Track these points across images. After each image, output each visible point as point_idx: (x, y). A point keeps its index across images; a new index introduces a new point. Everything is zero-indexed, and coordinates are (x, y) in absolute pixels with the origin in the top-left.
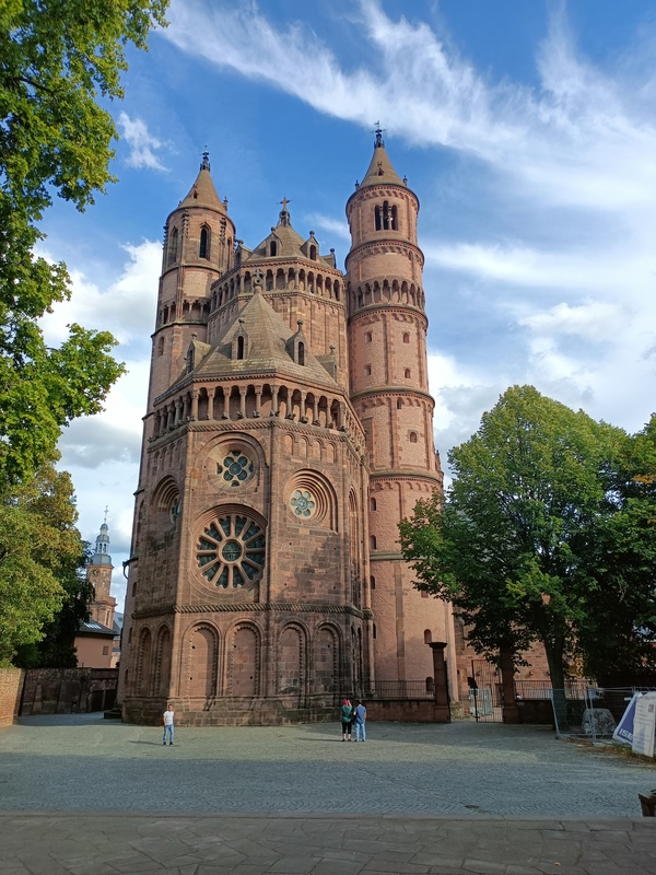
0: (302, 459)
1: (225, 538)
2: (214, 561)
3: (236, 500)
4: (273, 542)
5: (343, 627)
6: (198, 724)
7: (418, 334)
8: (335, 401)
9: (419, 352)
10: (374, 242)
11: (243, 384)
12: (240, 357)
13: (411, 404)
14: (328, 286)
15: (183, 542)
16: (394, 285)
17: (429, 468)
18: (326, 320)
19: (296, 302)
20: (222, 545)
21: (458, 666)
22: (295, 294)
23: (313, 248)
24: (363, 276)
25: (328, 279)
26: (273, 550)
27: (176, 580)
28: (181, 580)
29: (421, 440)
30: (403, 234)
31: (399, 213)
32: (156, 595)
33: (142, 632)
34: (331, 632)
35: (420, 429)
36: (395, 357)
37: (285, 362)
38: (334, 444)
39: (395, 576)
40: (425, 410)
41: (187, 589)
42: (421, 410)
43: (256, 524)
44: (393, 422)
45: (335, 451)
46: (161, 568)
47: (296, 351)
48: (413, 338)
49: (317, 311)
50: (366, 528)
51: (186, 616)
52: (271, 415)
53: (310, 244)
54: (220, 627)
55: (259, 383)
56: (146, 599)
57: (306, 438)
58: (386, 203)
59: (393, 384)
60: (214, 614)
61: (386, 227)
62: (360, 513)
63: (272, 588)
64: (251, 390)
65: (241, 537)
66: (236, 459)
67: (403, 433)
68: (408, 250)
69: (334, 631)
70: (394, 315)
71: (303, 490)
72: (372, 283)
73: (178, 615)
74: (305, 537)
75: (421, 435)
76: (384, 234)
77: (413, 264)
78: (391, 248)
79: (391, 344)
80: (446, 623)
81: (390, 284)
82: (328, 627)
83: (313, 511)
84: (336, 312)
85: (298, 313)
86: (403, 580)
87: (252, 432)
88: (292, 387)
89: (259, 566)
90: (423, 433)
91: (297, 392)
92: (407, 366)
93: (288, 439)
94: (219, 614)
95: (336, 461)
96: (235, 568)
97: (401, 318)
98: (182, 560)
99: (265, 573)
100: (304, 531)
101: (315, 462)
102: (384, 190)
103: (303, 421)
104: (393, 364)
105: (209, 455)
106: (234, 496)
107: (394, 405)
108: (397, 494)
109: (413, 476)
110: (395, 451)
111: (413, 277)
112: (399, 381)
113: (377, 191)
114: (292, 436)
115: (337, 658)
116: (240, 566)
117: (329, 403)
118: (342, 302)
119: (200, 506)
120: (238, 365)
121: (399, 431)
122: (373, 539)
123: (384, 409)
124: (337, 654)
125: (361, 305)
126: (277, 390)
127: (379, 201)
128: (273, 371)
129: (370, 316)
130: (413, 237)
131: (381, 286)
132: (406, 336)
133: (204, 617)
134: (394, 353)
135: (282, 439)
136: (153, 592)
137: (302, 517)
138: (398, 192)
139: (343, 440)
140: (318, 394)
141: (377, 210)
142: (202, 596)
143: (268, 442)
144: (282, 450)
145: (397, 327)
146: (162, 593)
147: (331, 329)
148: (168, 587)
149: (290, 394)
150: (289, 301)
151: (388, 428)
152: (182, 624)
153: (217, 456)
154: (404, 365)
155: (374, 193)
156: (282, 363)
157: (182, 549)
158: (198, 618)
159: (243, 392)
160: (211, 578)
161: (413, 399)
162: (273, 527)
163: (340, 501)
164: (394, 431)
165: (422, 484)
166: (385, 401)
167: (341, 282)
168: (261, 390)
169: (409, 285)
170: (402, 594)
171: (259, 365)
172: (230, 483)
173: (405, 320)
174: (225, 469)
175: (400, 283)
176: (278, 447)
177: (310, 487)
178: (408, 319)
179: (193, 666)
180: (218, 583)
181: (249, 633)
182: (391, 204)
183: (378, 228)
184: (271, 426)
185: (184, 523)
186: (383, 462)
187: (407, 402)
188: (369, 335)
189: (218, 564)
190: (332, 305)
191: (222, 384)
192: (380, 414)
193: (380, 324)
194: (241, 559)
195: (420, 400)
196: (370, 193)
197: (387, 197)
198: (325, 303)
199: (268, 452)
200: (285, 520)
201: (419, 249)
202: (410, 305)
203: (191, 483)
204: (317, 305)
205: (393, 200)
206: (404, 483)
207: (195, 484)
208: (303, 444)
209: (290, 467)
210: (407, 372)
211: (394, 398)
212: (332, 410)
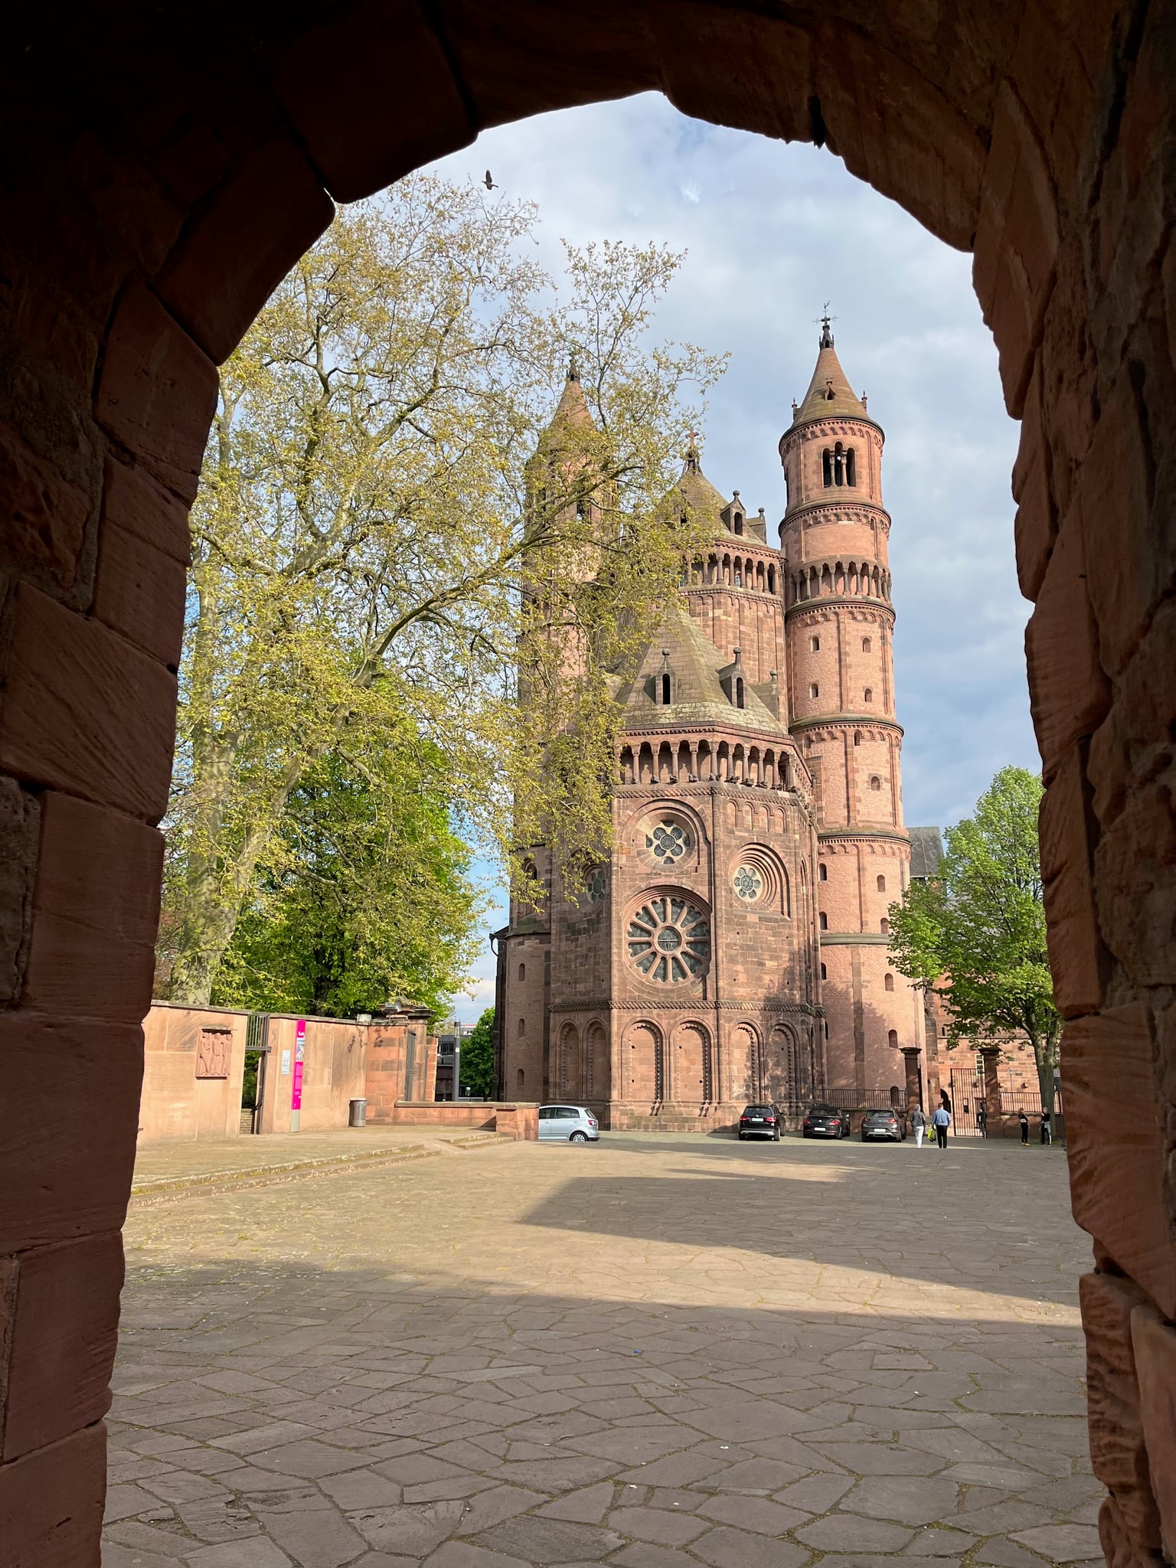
0: (747, 830)
1: (661, 924)
2: (649, 951)
3: (673, 881)
4: (719, 932)
5: (798, 1028)
6: (646, 1128)
7: (883, 638)
8: (784, 753)
9: (884, 663)
10: (822, 506)
11: (675, 740)
12: (667, 701)
13: (873, 738)
14: (760, 571)
15: (614, 929)
16: (850, 569)
17: (895, 823)
18: (759, 624)
19: (719, 603)
20: (657, 932)
21: (929, 1075)
22: (719, 592)
23: (738, 516)
24: (807, 554)
25: (761, 563)
26: (719, 941)
27: (610, 971)
28: (615, 972)
29: (886, 786)
30: (861, 492)
31: (857, 459)
32: (581, 987)
33: (564, 1027)
34: (784, 1033)
35: (884, 772)
36: (851, 672)
37: (721, 706)
38: (783, 810)
39: (852, 964)
40: (891, 745)
41: (624, 982)
42: (886, 745)
43: (697, 909)
44: (849, 763)
45: (785, 817)
46: (586, 957)
47: (734, 690)
48: (875, 644)
49: (747, 613)
50: (817, 906)
51: (623, 1012)
52: (711, 779)
53: (734, 511)
54: (664, 1025)
55: (694, 739)
56: (567, 990)
57: (752, 806)
58: (839, 445)
59: (849, 711)
60: (655, 1012)
61: (839, 483)
62: (810, 887)
63: (721, 983)
64: (684, 746)
65: (679, 924)
66: (669, 830)
67: (862, 778)
68: (870, 515)
69: (788, 1033)
70: (851, 613)
71: (747, 867)
72: (820, 567)
73: (615, 1012)
74: (753, 926)
75: (886, 780)
76: (837, 493)
77: (876, 536)
78: (847, 514)
79: (847, 654)
80: (916, 1022)
81: (846, 567)
82: (783, 1028)
83: (759, 891)
84: (771, 609)
85: (723, 618)
86: (862, 969)
87: (689, 800)
88: (733, 741)
89: (702, 958)
90: (889, 777)
91: (739, 746)
92: (867, 685)
93: (730, 808)
94: (661, 1012)
95: (785, 830)
96: (675, 959)
97: (860, 617)
98: (615, 950)
99: (712, 967)
100: (752, 918)
101: (762, 834)
102: (836, 426)
103: (746, 783)
104: (849, 683)
105: (637, 827)
106: (670, 876)
107: (851, 740)
108: (854, 859)
109: (875, 837)
110: (851, 802)
111: (877, 556)
112: (857, 707)
113: (827, 427)
114: (736, 804)
115: (792, 1063)
116: (680, 956)
117: (777, 758)
118: (779, 597)
119: (630, 887)
120: (667, 714)
121: (856, 775)
122: (824, 916)
123: (837, 746)
124: (793, 1058)
125: (804, 597)
126: (716, 748)
127: (829, 442)
128: (711, 724)
129: (818, 614)
130: (876, 495)
131: (833, 571)
132: (866, 641)
133: (645, 1014)
134: (850, 667)
135: (725, 808)
136: (576, 983)
137: (747, 899)
138: (856, 427)
139: (794, 803)
140: (763, 747)
141: (826, 455)
142: (639, 991)
143: (708, 812)
144: (725, 822)
145: (856, 629)
146: (590, 985)
147: (766, 636)
148: (598, 979)
149: (731, 750)
150: (710, 601)
151: (843, 771)
152: (619, 1020)
153: (646, 826)
154: (863, 684)
155: (822, 431)
156: (719, 709)
157: (614, 937)
158: (638, 1015)
159: (675, 750)
160: (646, 970)
161: (875, 730)
162: (719, 915)
163: (792, 880)
164: (850, 776)
165: (887, 847)
166: (838, 734)
167: (777, 565)
168: (696, 747)
169: (871, 568)
170: (861, 986)
171: (693, 714)
172: (662, 860)
173: (866, 619)
174: (656, 842)
175: (859, 567)
176: (721, 819)
177: (756, 862)
178: (870, 618)
179: (634, 1068)
180: (655, 976)
181: (695, 1035)
182: (846, 447)
183: (827, 482)
184: (712, 793)
185: (614, 908)
186: (834, 816)
187: (867, 735)
188: (816, 641)
189: (654, 954)
190: (766, 601)
191: (649, 739)
192: (830, 751)
193: (833, 625)
194: (680, 949)
195: (885, 732)
196: (817, 429)
197: (840, 437)
198: (757, 600)
199: (708, 824)
200: (731, 905)
201: (884, 512)
202: (873, 598)
203: (619, 860)
204: (746, 604)
205: (849, 441)
206: (864, 846)
207: (623, 860)
208: (747, 812)
209: (734, 842)
210: (868, 692)
211: (851, 731)
212: (779, 767)
